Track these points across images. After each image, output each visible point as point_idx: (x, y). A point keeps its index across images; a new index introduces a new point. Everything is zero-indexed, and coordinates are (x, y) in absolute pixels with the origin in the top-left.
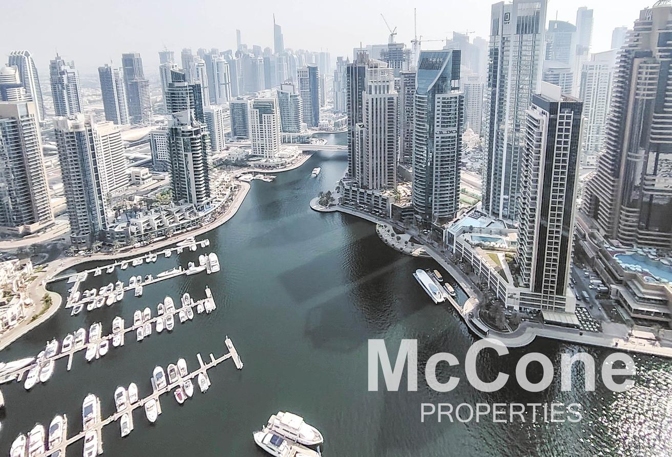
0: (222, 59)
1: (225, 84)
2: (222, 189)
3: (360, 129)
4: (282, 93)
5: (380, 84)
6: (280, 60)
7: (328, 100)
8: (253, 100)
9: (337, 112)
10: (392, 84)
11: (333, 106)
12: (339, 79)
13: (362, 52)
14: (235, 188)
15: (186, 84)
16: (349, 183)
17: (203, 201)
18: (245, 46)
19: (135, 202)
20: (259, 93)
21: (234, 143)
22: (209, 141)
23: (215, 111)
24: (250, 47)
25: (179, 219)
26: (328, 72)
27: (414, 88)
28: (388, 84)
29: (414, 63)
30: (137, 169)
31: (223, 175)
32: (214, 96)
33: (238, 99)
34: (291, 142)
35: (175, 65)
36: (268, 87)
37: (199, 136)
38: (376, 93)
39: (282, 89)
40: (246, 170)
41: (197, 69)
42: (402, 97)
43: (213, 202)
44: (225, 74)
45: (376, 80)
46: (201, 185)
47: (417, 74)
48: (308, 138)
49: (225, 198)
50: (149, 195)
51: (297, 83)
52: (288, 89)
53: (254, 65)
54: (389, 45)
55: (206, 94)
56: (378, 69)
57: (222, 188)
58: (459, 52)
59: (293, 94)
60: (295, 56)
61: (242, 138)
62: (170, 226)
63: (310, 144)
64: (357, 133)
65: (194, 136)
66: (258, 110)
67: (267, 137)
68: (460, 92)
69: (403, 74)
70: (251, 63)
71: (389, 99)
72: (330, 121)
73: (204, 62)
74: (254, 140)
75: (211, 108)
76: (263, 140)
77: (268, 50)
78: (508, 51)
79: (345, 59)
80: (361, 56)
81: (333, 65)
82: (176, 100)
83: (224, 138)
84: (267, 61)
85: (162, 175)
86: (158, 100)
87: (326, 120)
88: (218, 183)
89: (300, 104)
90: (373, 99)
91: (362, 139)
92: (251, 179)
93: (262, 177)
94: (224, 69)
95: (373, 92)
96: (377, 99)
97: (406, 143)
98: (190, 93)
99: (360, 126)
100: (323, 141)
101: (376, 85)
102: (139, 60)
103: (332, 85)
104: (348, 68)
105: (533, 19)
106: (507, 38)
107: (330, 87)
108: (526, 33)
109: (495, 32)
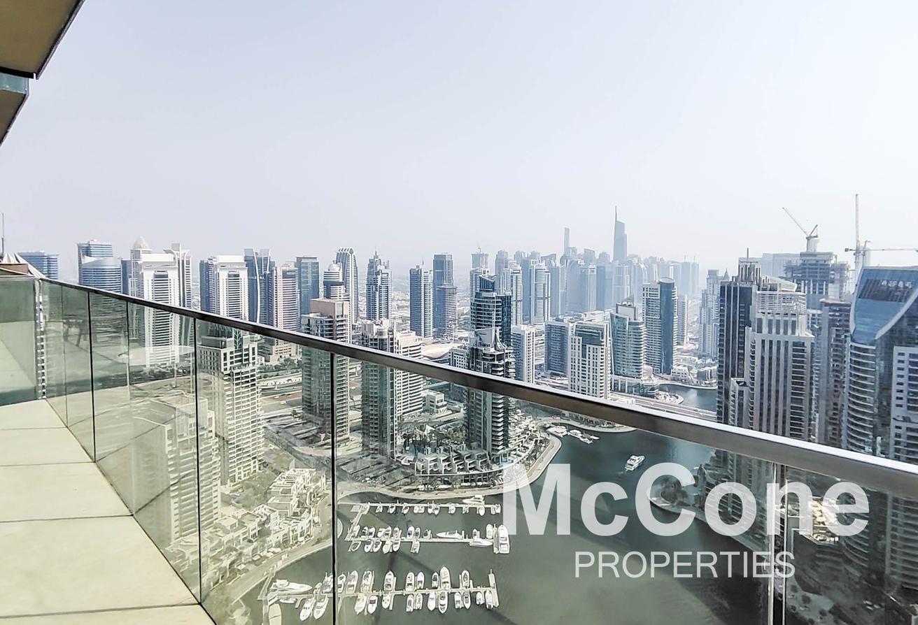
0: (543, 265)
1: (544, 298)
2: (524, 440)
3: (738, 388)
4: (617, 317)
5: (777, 317)
6: (620, 271)
7: (690, 336)
8: (575, 324)
9: (704, 356)
10: (802, 320)
11: (697, 346)
12: (710, 305)
13: (749, 264)
14: (541, 441)
15: (494, 294)
16: (714, 475)
17: (499, 450)
18: (574, 250)
19: (426, 432)
20: (586, 314)
21: (545, 379)
22: (514, 371)
23: (527, 332)
24: (580, 251)
25: (468, 467)
26: (693, 292)
27: (848, 331)
28: (793, 319)
29: (851, 287)
30: (432, 394)
31: (528, 421)
32: (529, 313)
33: (558, 320)
34: (626, 391)
35: (487, 270)
36: (600, 307)
37: (502, 362)
38: (770, 332)
39: (617, 313)
40: (558, 420)
41: (512, 276)
42: (824, 344)
43: (512, 455)
44: (544, 284)
45: (770, 311)
46: (499, 427)
47: (853, 306)
48: (653, 389)
49: (527, 453)
50: (441, 428)
51: (640, 307)
52: (625, 313)
53: (583, 277)
54: (802, 255)
55: (517, 310)
56: (777, 293)
57: (525, 438)
59: (633, 321)
60: (642, 266)
61: (558, 375)
62: (458, 473)
63: (655, 400)
64: (731, 393)
65: (496, 362)
66: (581, 338)
67: (591, 378)
69: (827, 304)
70: (580, 273)
71: (795, 344)
72: (690, 368)
73: (520, 268)
74: (573, 380)
75: (522, 329)
76: (585, 381)
77: (604, 256)
79: (721, 274)
80: (748, 270)
82: (481, 314)
83: (534, 370)
84: (601, 271)
85: (457, 405)
86: (464, 313)
87: (685, 366)
88: (520, 430)
89: (644, 337)
90: (763, 342)
91: (741, 405)
92: (564, 434)
93: (579, 434)
94: (544, 279)
95: (765, 329)
96: (771, 342)
97: (830, 428)
98: (497, 307)
99: (738, 383)
100: (677, 398)
101: (771, 318)
102: (450, 263)
103: (698, 313)
104: (722, 288)
107: (695, 315)
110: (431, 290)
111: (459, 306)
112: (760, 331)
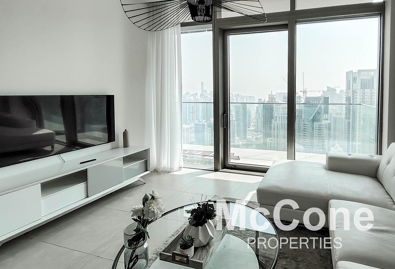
0: (192, 98)
1: (193, 112)
3: (270, 142)
5: (282, 115)
7: (252, 124)
8: (208, 122)
9: (257, 131)
11: (255, 128)
12: (259, 112)
18: (206, 91)
23: (186, 128)
26: (253, 107)
27: (302, 119)
32: (186, 119)
44: (193, 106)
45: (279, 113)
47: (303, 110)
56: (281, 106)
58: (328, 98)
60: (234, 98)
64: (268, 144)
66: (210, 128)
68: (329, 122)
72: (253, 137)
75: (183, 126)
78: (356, 98)
79: (263, 100)
80: (271, 97)
87: (251, 136)
89: (235, 126)
90: (277, 124)
91: (271, 147)
95: (278, 120)
96: (280, 124)
99: (270, 140)
101: (280, 115)
103: (255, 115)
104: (264, 106)
105: (370, 80)
106: (355, 91)
107: (254, 116)
108: (366, 88)
109: (348, 87)
112: (276, 120)
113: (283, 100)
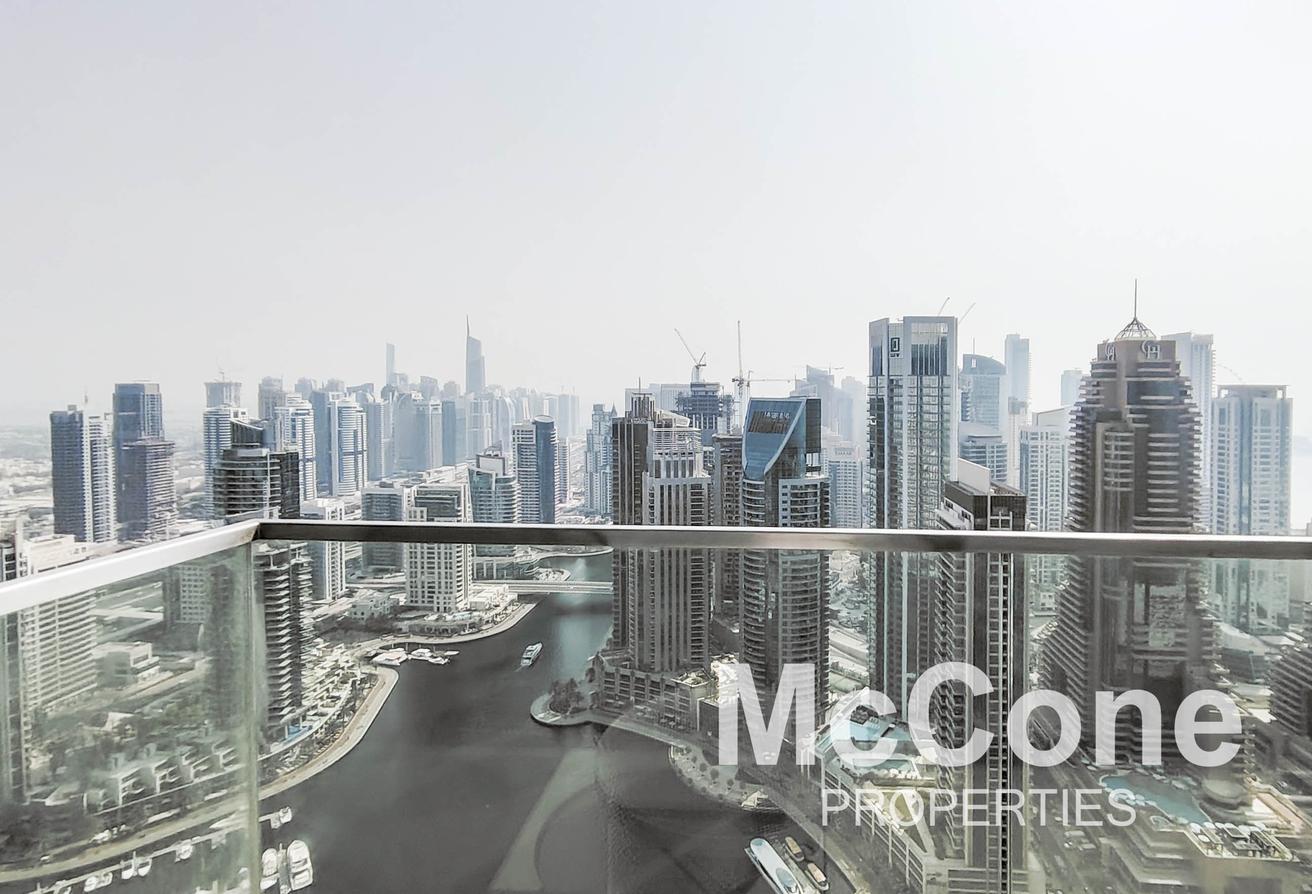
0: (352, 401)
1: (355, 453)
2: (331, 686)
4: (478, 473)
5: (675, 458)
6: (476, 407)
7: (574, 489)
8: (415, 488)
9: (591, 513)
10: (699, 458)
11: (583, 501)
12: (596, 449)
13: (642, 397)
14: (363, 681)
15: (265, 452)
16: (614, 660)
17: (283, 716)
18: (404, 378)
19: (108, 727)
20: (429, 473)
21: (366, 581)
22: (309, 576)
23: (328, 511)
24: (415, 379)
25: (222, 761)
26: (574, 433)
27: (741, 468)
28: (690, 458)
29: (740, 419)
30: (122, 648)
31: (337, 653)
32: (327, 479)
33: (383, 485)
34: (495, 576)
35: (241, 410)
36: (450, 460)
37: (286, 567)
38: (668, 476)
39: (478, 466)
40: (390, 640)
41: (293, 420)
42: (717, 484)
43: (308, 718)
44: (356, 432)
45: (667, 451)
47: (744, 441)
48: (531, 567)
49: (337, 707)
50: (147, 709)
51: (510, 455)
52: (491, 467)
53: (422, 415)
54: (692, 385)
55: (309, 474)
56: (673, 429)
57: (332, 682)
58: (818, 401)
59: (501, 476)
60: (508, 400)
61: (387, 571)
62: (197, 781)
63: (534, 581)
64: (630, 555)
65: (273, 568)
66: (425, 509)
67: (443, 567)
68: (822, 477)
69: (719, 440)
70: (415, 412)
71: (693, 487)
73: (309, 406)
74: (413, 575)
75: (320, 505)
76: (433, 573)
77: (451, 387)
78: (900, 403)
79: (608, 409)
80: (641, 404)
81: (585, 421)
82: (238, 486)
83: (344, 570)
84: (448, 410)
85: (186, 659)
86: (193, 487)
88: (325, 671)
89: (517, 497)
90: (662, 487)
91: (641, 569)
92: (401, 660)
93: (426, 654)
94: (356, 421)
95: (663, 474)
96: (670, 487)
97: (725, 575)
98: (273, 472)
100: (562, 573)
101: (670, 459)
102: (155, 399)
103: (583, 457)
104: (615, 426)
105: (937, 349)
106: (897, 381)
107: (579, 462)
108: (927, 373)
109: (877, 371)
110: (110, 451)
111: (181, 476)
112: (658, 476)
113: (677, 409)
